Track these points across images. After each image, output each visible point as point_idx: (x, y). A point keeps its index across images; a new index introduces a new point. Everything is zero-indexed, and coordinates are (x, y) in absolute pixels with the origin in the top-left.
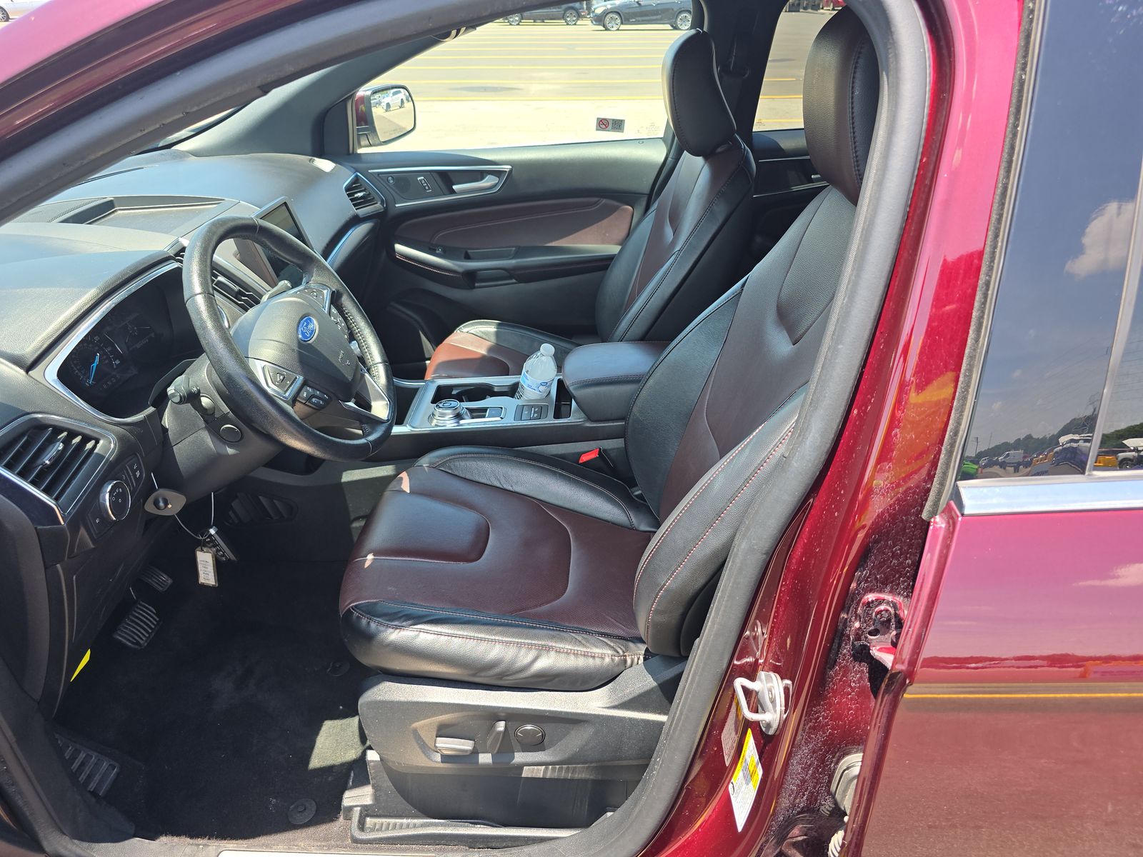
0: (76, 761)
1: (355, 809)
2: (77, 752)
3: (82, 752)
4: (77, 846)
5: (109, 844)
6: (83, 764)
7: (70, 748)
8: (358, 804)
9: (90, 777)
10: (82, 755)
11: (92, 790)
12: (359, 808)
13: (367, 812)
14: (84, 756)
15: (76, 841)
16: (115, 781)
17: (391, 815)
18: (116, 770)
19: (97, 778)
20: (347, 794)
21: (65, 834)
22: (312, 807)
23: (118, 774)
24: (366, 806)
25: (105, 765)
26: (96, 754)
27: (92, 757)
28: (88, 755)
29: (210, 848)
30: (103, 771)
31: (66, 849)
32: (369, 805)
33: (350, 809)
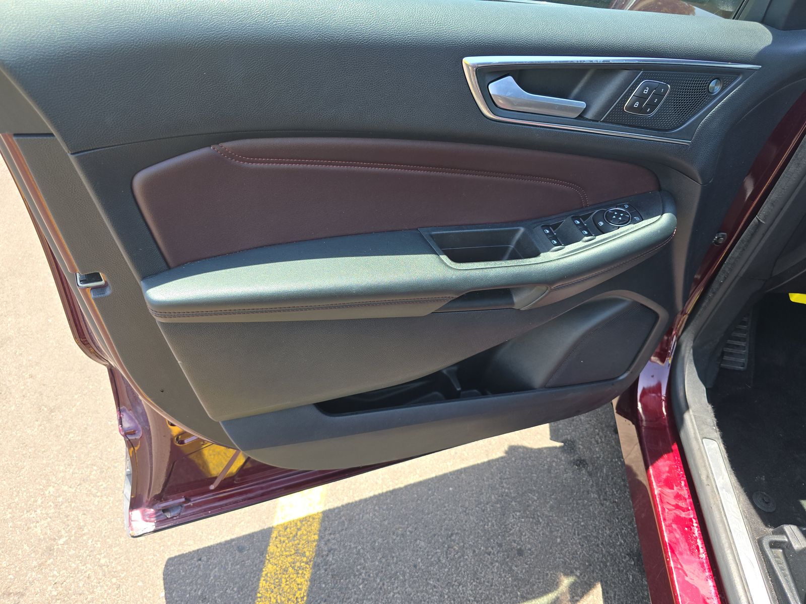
0: (738, 342)
1: (785, 537)
2: (744, 340)
3: (745, 343)
4: (689, 353)
5: (696, 372)
6: (738, 346)
7: (745, 335)
8: (790, 538)
9: (731, 354)
10: (743, 344)
11: (724, 350)
12: (786, 540)
13: (786, 547)
14: (743, 345)
15: (692, 351)
16: (734, 371)
17: (792, 571)
18: (742, 368)
19: (733, 359)
20: (794, 528)
21: (694, 342)
22: (771, 508)
23: (740, 371)
24: (791, 545)
25: (743, 360)
26: (748, 352)
27: (744, 350)
28: (745, 347)
29: (716, 434)
30: (739, 360)
31: (686, 347)
32: (793, 548)
33: (783, 533)
